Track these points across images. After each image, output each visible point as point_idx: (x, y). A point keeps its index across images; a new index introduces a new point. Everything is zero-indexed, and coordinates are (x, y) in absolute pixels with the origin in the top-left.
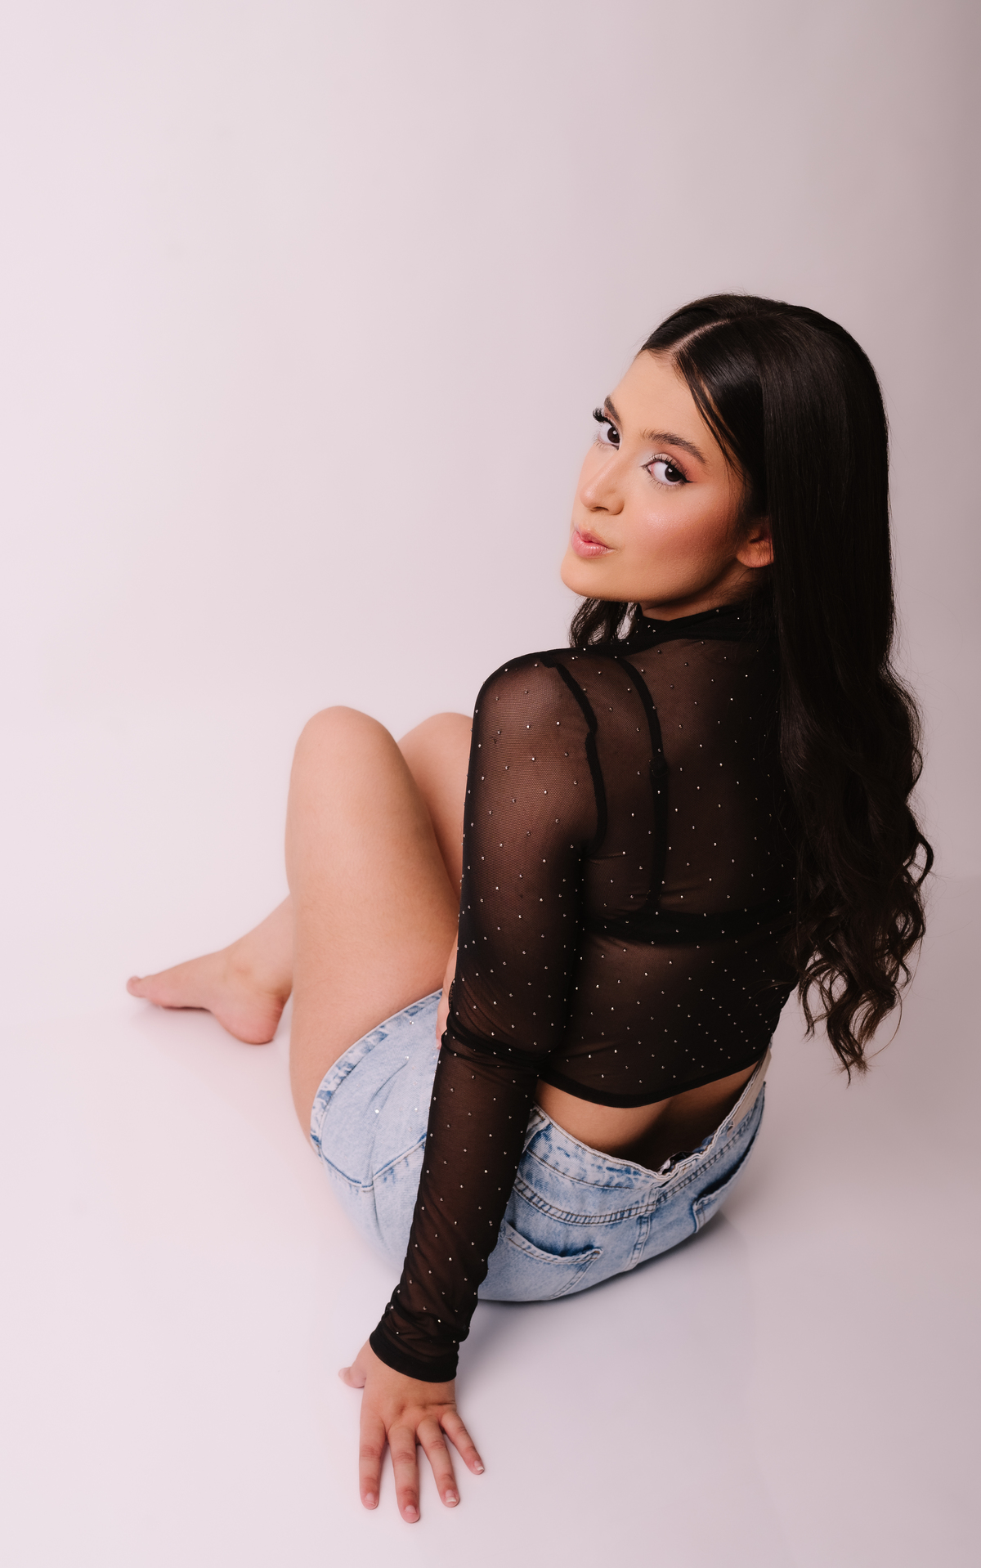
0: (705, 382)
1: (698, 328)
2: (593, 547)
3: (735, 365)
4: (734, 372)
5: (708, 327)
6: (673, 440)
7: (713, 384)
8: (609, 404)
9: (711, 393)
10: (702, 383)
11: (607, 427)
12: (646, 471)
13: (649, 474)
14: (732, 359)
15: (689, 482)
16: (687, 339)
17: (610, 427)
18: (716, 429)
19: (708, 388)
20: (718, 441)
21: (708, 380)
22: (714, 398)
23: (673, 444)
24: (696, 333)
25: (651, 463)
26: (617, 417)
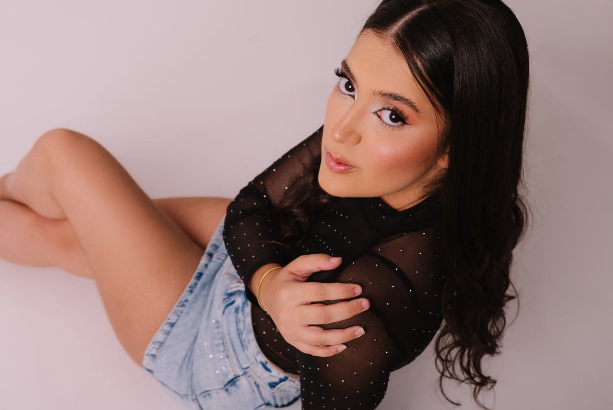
0: (417, 56)
1: (408, 14)
2: (342, 168)
3: (438, 43)
4: (437, 48)
5: (414, 13)
6: (396, 98)
7: (423, 58)
8: (344, 64)
9: (422, 64)
10: (415, 57)
11: (345, 81)
12: (376, 116)
13: (379, 119)
14: (434, 38)
15: (407, 124)
16: (401, 23)
17: (347, 80)
18: (427, 89)
19: (420, 60)
20: (429, 97)
21: (419, 56)
22: (424, 68)
23: (397, 100)
24: (407, 18)
25: (380, 110)
26: (351, 75)
